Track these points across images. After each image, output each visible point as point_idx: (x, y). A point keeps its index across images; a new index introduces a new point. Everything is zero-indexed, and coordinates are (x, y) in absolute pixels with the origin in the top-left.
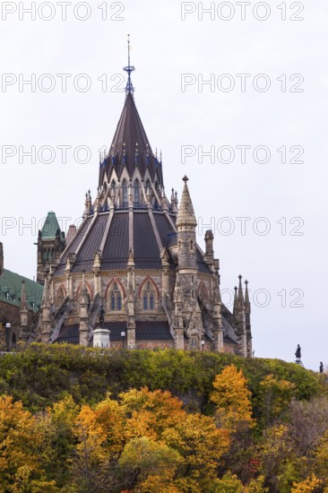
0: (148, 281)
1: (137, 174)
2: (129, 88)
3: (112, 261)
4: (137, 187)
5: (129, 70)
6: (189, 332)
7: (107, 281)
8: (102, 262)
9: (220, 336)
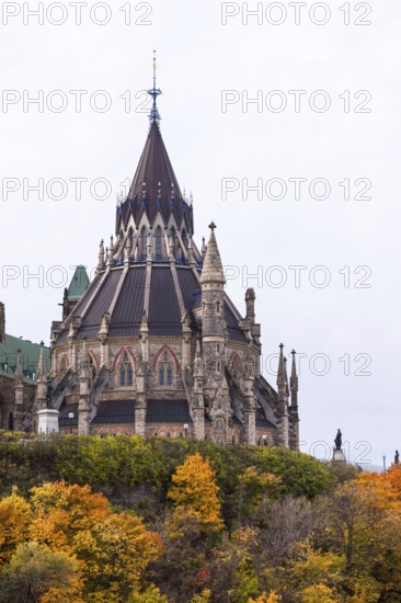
0: (165, 350)
1: (159, 221)
2: (155, 116)
3: (121, 327)
4: (158, 236)
5: (154, 94)
6: (213, 413)
7: (116, 350)
8: (110, 327)
9: (252, 418)
